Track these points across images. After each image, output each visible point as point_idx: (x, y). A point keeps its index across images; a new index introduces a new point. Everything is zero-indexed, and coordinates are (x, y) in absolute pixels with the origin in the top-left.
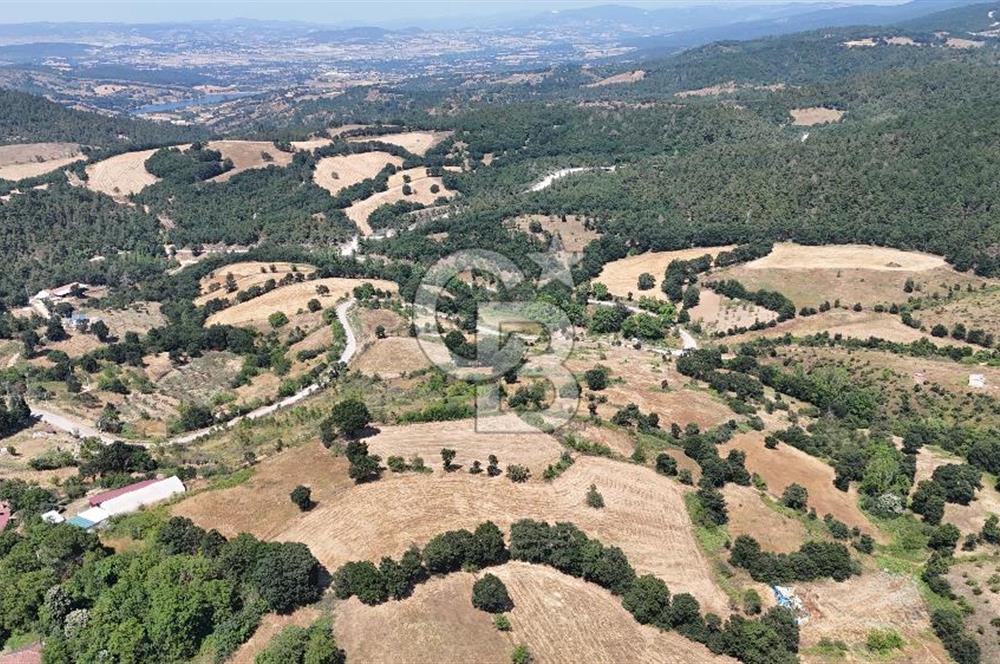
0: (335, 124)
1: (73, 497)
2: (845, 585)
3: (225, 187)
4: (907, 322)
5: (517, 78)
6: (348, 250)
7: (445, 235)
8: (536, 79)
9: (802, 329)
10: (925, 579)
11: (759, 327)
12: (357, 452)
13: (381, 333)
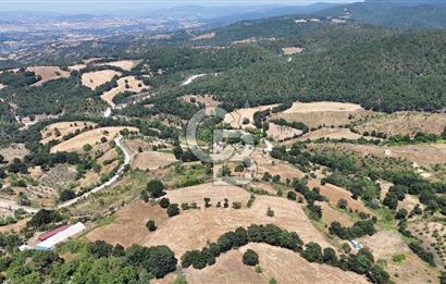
0: (86, 58)
1: (28, 237)
2: (374, 237)
3: (40, 89)
4: (353, 131)
5: (158, 37)
6: (107, 114)
7: (152, 105)
8: (168, 37)
9: (314, 136)
10: (400, 231)
11: (296, 137)
12: (165, 204)
13: (140, 150)
